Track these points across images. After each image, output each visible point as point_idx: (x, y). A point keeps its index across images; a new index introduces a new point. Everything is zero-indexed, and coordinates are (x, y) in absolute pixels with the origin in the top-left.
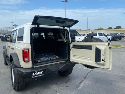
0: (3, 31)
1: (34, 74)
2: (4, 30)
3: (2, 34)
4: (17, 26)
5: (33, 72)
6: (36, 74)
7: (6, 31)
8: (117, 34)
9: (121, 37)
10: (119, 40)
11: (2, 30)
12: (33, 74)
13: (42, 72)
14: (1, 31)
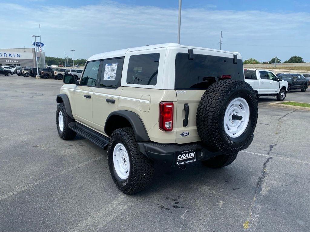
0: (8, 57)
1: (180, 157)
2: (10, 55)
3: (7, 65)
4: (43, 45)
5: (179, 153)
6: (183, 157)
7: (16, 57)
8: (299, 77)
9: (306, 83)
10: (302, 91)
11: (5, 55)
12: (178, 158)
13: (193, 155)
14: (3, 57)
